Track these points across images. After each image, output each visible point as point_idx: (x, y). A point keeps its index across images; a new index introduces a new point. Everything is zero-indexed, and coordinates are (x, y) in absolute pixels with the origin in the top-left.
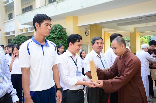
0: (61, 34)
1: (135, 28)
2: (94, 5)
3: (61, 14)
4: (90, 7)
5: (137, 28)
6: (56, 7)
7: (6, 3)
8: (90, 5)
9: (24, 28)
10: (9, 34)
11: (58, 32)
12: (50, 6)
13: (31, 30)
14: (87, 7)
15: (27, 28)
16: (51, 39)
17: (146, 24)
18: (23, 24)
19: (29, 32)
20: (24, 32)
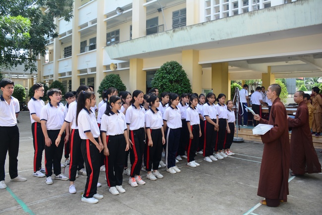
0: (180, 76)
1: (268, 67)
2: (230, 37)
3: (179, 47)
4: (223, 40)
5: (272, 66)
6: (171, 37)
7: (81, 28)
8: (225, 37)
9: (112, 64)
10: (86, 72)
11: (176, 73)
12: (162, 35)
13: (122, 68)
14: (219, 39)
15: (116, 64)
16: (166, 82)
17: (286, 62)
18: (114, 59)
19: (118, 69)
20: (112, 69)
